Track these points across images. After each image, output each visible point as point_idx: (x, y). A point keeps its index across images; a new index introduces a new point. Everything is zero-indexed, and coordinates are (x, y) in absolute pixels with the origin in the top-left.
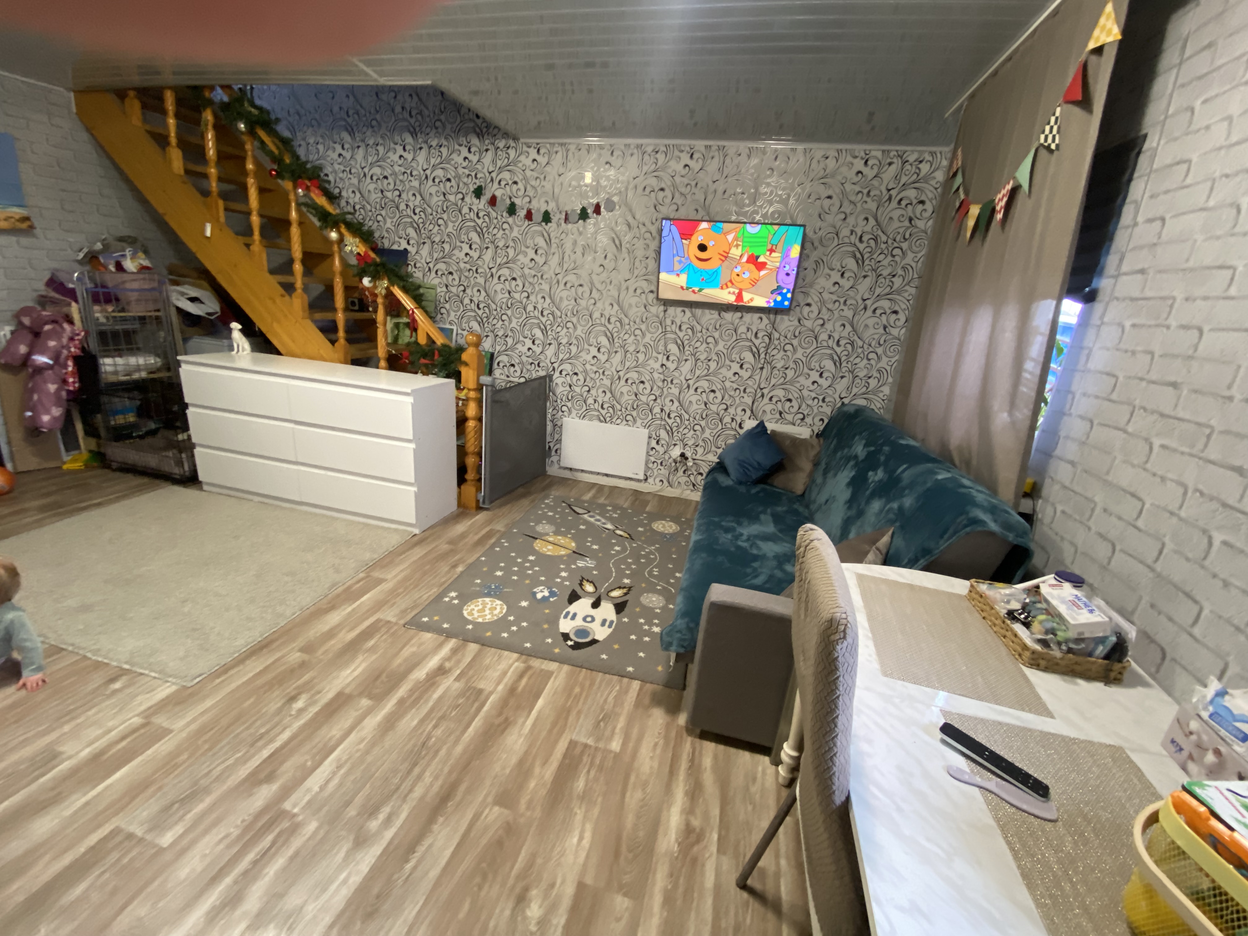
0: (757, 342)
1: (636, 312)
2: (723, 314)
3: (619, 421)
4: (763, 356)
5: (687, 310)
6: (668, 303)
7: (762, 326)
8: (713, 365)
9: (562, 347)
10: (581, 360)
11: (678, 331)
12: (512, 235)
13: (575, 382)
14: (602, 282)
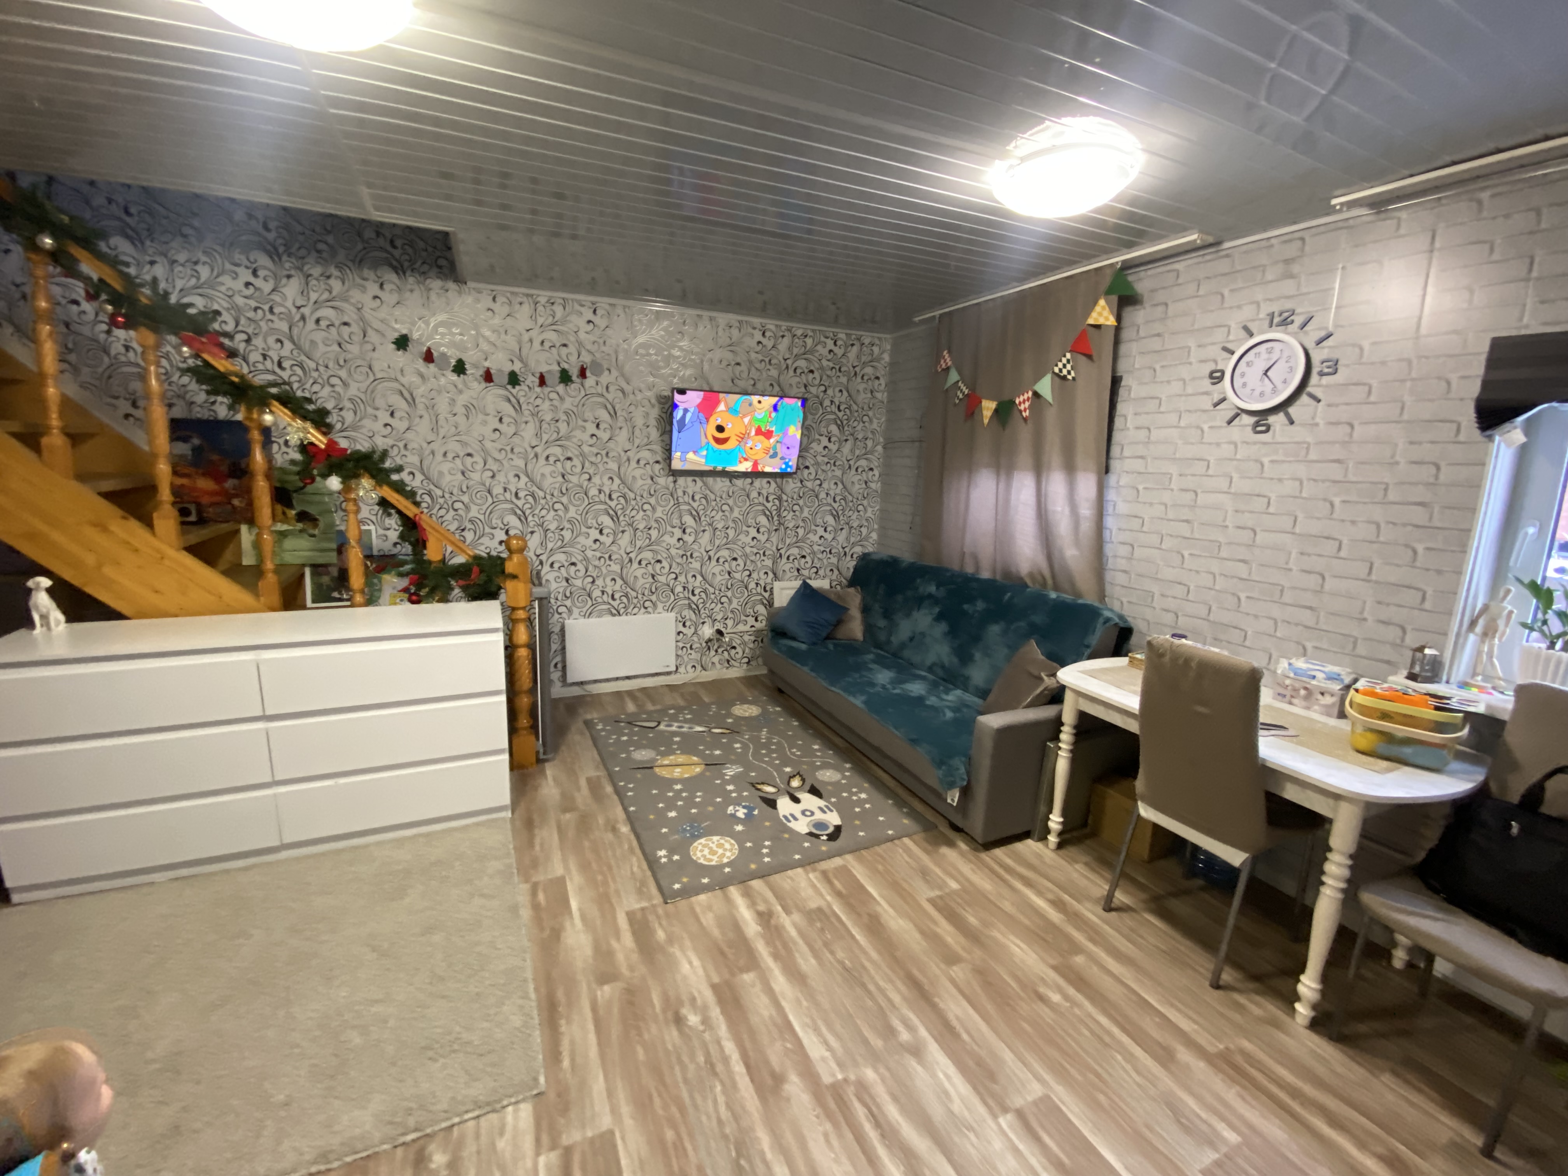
0: (769, 505)
1: (641, 484)
2: (735, 481)
4: (776, 518)
5: (697, 479)
6: (676, 474)
7: (771, 490)
8: (731, 532)
9: (550, 535)
10: (579, 546)
11: (691, 502)
12: (462, 400)
13: (573, 574)
14: (597, 454)
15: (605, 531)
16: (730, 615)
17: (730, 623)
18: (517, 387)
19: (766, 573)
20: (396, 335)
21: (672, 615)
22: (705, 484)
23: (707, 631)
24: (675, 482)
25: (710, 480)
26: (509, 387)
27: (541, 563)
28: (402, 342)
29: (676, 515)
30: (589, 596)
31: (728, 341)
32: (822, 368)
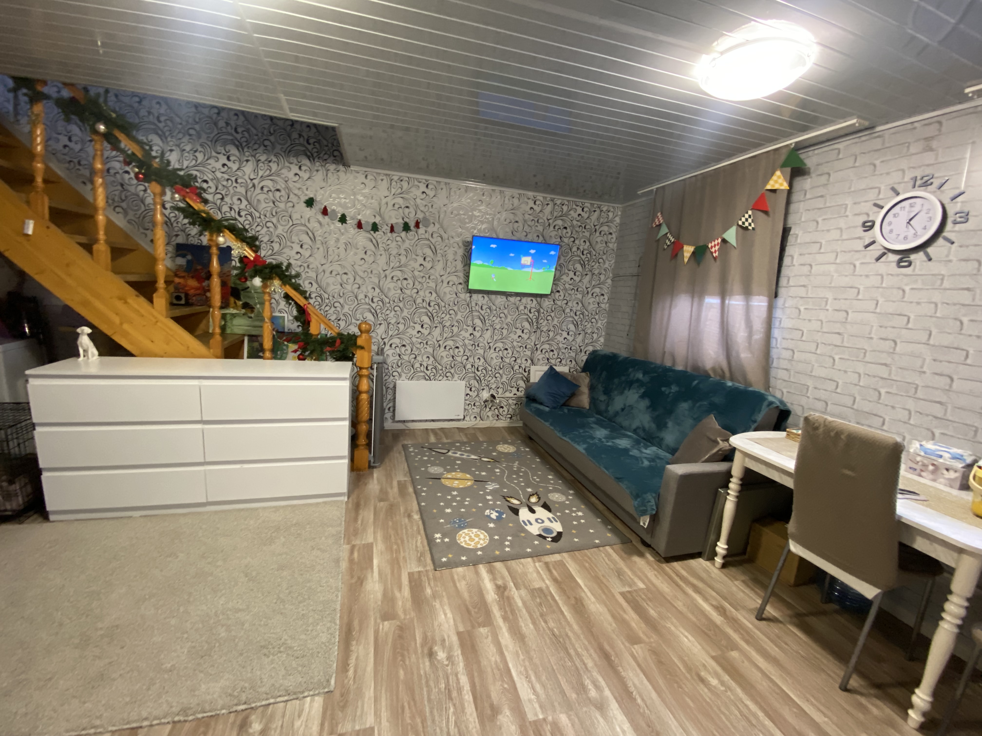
0: (531, 315)
1: (449, 297)
2: (509, 298)
3: (441, 378)
4: (535, 324)
5: (485, 296)
6: (472, 292)
7: (533, 305)
8: (505, 332)
9: (391, 326)
10: (408, 335)
11: (480, 310)
12: (343, 239)
13: (403, 352)
14: (423, 277)
15: (425, 326)
16: (501, 386)
17: (500, 390)
18: (377, 233)
19: (526, 360)
20: (307, 198)
21: (463, 383)
22: (490, 300)
23: (485, 395)
24: (471, 297)
25: (493, 297)
26: (372, 232)
27: (385, 344)
28: (310, 203)
29: (470, 318)
30: (413, 367)
31: (511, 207)
32: (573, 226)
